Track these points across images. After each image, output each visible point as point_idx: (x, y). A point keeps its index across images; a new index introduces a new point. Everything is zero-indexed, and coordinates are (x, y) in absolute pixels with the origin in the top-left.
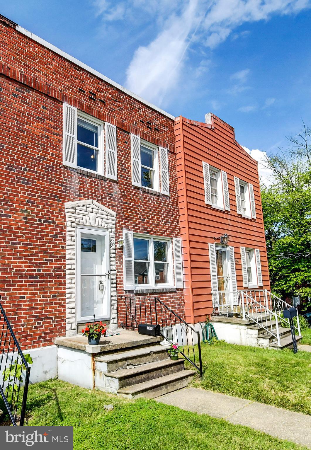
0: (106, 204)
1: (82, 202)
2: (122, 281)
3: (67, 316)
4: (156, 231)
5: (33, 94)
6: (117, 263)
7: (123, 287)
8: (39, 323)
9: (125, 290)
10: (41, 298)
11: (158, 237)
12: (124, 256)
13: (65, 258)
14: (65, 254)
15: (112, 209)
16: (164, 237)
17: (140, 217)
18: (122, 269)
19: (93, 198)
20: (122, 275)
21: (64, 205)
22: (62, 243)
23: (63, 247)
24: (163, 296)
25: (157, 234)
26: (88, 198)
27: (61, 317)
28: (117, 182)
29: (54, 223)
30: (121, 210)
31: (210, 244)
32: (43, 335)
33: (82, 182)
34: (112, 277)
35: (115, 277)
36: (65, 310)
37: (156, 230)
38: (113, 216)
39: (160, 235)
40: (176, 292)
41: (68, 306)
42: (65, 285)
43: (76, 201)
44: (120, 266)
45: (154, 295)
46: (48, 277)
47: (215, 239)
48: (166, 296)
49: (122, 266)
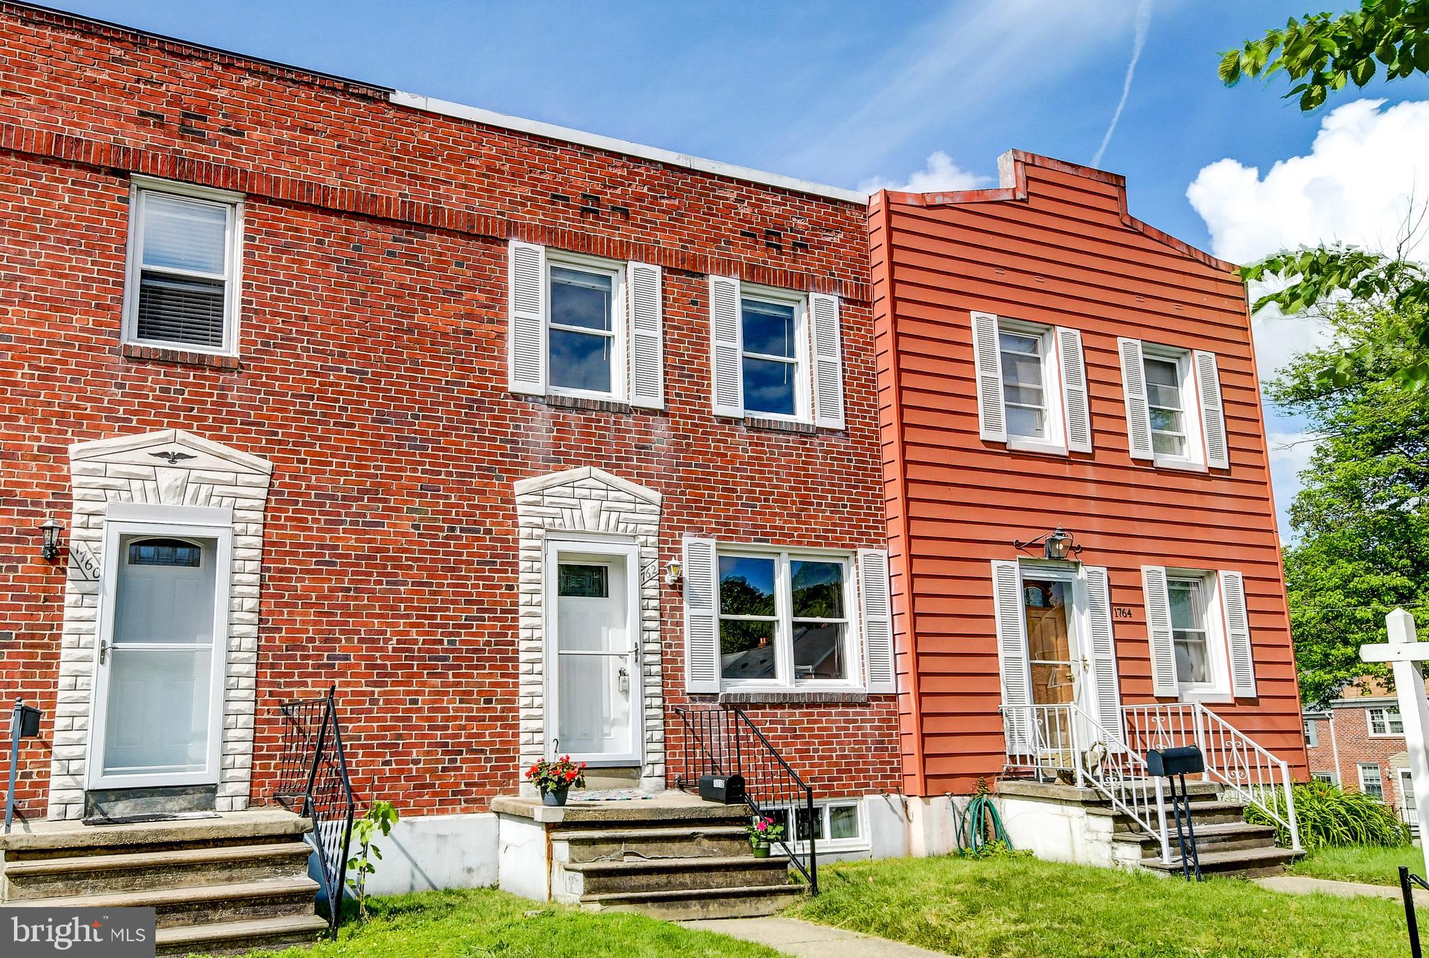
0: (630, 474)
1: (560, 476)
2: (681, 669)
3: (523, 749)
4: (796, 534)
5: (432, 238)
6: (663, 623)
7: (683, 685)
8: (453, 761)
9: (688, 694)
10: (457, 705)
11: (804, 549)
12: (685, 605)
13: (516, 612)
14: (516, 604)
15: (648, 483)
16: (823, 548)
17: (740, 498)
18: (681, 638)
19: (592, 464)
20: (681, 654)
21: (510, 487)
22: (508, 579)
23: (510, 588)
24: (819, 714)
25: (800, 543)
26: (578, 464)
27: (508, 751)
28: (664, 414)
29: (489, 532)
30: (679, 486)
31: (995, 564)
32: (463, 787)
33: (561, 428)
34: (648, 658)
35: (657, 658)
36: (516, 735)
37: (796, 529)
38: (651, 503)
39: (809, 544)
40: (869, 706)
41: (523, 725)
42: (516, 676)
43: (544, 474)
44: (674, 631)
45: (786, 710)
46: (474, 658)
47: (1018, 545)
48: (830, 714)
49: (681, 631)
